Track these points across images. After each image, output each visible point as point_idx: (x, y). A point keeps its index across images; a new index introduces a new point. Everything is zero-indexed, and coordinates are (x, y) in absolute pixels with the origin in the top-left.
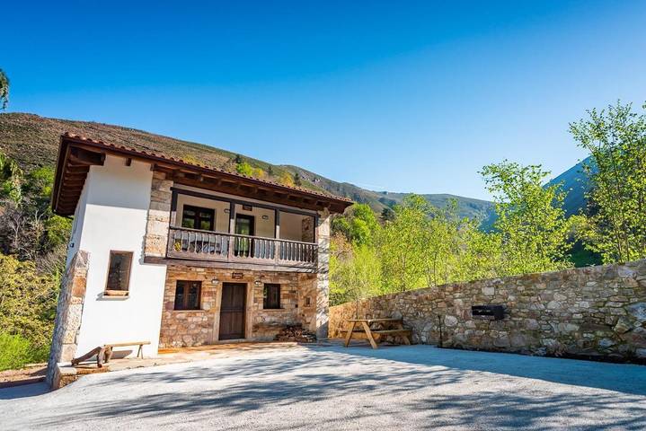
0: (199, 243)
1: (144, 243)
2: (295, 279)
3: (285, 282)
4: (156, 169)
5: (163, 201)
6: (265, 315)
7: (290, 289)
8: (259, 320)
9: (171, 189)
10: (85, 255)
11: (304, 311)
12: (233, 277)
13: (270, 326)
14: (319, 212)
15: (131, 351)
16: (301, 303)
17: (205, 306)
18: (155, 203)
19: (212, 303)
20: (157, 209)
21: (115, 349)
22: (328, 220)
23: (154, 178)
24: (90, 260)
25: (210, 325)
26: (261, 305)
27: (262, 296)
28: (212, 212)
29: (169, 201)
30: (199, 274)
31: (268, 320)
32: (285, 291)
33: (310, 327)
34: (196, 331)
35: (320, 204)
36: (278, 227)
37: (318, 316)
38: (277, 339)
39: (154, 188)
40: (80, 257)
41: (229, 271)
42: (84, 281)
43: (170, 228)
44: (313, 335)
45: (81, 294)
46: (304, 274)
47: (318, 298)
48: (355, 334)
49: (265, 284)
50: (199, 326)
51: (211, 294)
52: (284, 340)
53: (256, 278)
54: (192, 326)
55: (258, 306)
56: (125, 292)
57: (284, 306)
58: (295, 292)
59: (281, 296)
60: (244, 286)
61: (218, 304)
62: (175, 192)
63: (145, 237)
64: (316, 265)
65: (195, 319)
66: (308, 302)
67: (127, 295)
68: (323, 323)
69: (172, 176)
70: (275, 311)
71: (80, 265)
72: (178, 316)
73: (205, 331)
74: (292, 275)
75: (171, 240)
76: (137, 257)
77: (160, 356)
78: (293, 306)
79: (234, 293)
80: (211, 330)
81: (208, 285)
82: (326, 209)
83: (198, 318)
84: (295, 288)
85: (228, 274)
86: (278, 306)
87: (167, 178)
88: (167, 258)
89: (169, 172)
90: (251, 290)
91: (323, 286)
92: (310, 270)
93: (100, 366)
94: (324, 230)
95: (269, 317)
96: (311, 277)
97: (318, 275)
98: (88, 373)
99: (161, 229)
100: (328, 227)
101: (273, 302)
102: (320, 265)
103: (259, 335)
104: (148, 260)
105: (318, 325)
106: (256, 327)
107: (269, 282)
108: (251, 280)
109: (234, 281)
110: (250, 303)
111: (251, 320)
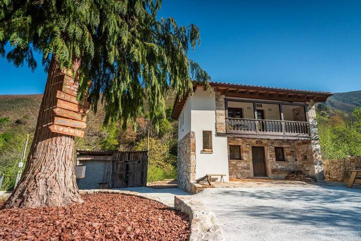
0: (237, 125)
1: (216, 126)
2: (293, 144)
3: (287, 146)
4: (217, 90)
5: (221, 105)
6: (277, 164)
7: (290, 150)
8: (274, 167)
9: (224, 99)
10: (193, 133)
11: (303, 163)
12: (257, 143)
13: (281, 171)
14: (307, 103)
15: (217, 178)
16: (300, 158)
17: (245, 159)
18: (218, 107)
19: (247, 156)
20: (219, 110)
21: (212, 177)
22: (314, 107)
23: (216, 95)
24: (196, 135)
25: (248, 168)
26: (274, 159)
27: (274, 153)
28: (240, 110)
29: (224, 105)
30: (239, 142)
31: (279, 167)
32: (287, 151)
33: (310, 173)
34: (242, 171)
35: (308, 98)
36: (282, 114)
37: (316, 167)
38: (287, 178)
39: (217, 100)
40: (192, 134)
41: (254, 140)
42: (194, 145)
43: (226, 118)
44: (313, 178)
45: (194, 151)
46: (300, 141)
47: (314, 155)
48: (357, 180)
49: (275, 147)
50: (243, 168)
51: (246, 152)
52: (292, 180)
53: (270, 144)
54: (240, 168)
55: (272, 159)
56: (211, 150)
57: (289, 160)
58: (294, 152)
59: (285, 154)
60: (263, 148)
61: (251, 157)
62: (226, 101)
63: (216, 124)
64: (310, 135)
65: (240, 165)
66: (305, 158)
67: (212, 151)
68: (320, 171)
69: (224, 92)
70: (283, 163)
71: (192, 137)
72: (232, 163)
73: (246, 171)
74: (290, 141)
75: (227, 124)
76: (214, 133)
77: (230, 182)
78: (294, 160)
79: (258, 152)
80: (249, 171)
81: (244, 147)
82: (311, 100)
83: (241, 164)
84: (294, 150)
85: (254, 141)
86: (283, 160)
87: (222, 94)
88: (227, 133)
89: (222, 91)
90: (267, 150)
91: (317, 148)
92: (307, 139)
93: (210, 185)
94: (312, 114)
95: (279, 166)
96: (307, 142)
97: (313, 142)
98: (206, 188)
99: (222, 119)
100: (314, 111)
101: (281, 157)
102: (313, 135)
103: (275, 175)
104: (218, 135)
105: (316, 172)
106: (274, 171)
107: (277, 146)
108: (267, 145)
109: (257, 145)
110: (268, 157)
111: (269, 167)
